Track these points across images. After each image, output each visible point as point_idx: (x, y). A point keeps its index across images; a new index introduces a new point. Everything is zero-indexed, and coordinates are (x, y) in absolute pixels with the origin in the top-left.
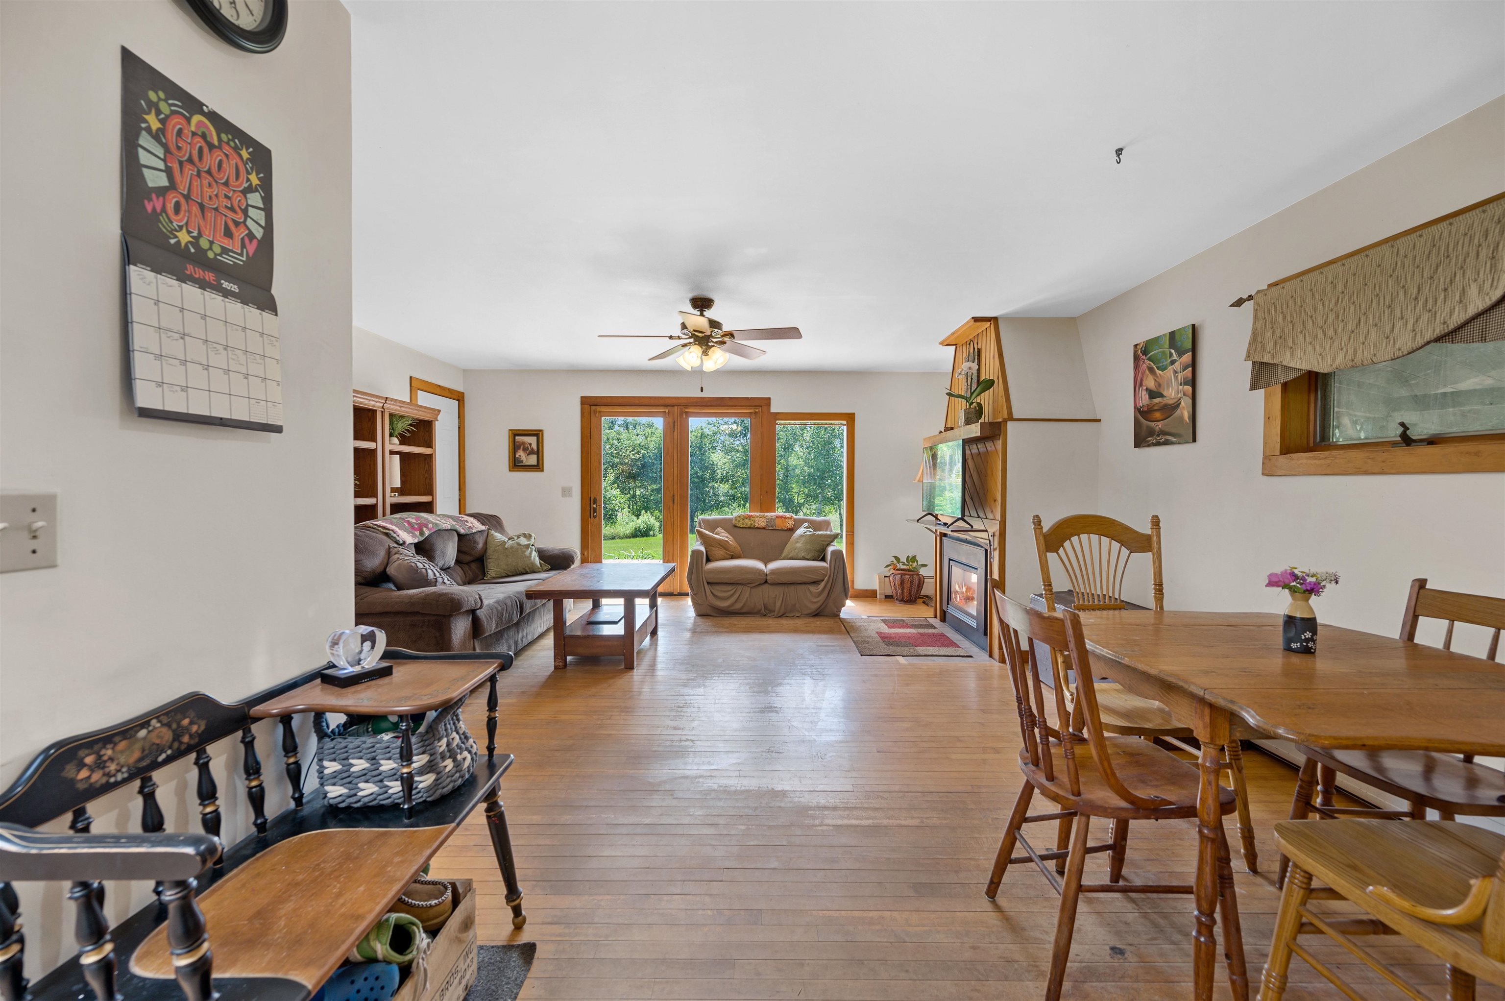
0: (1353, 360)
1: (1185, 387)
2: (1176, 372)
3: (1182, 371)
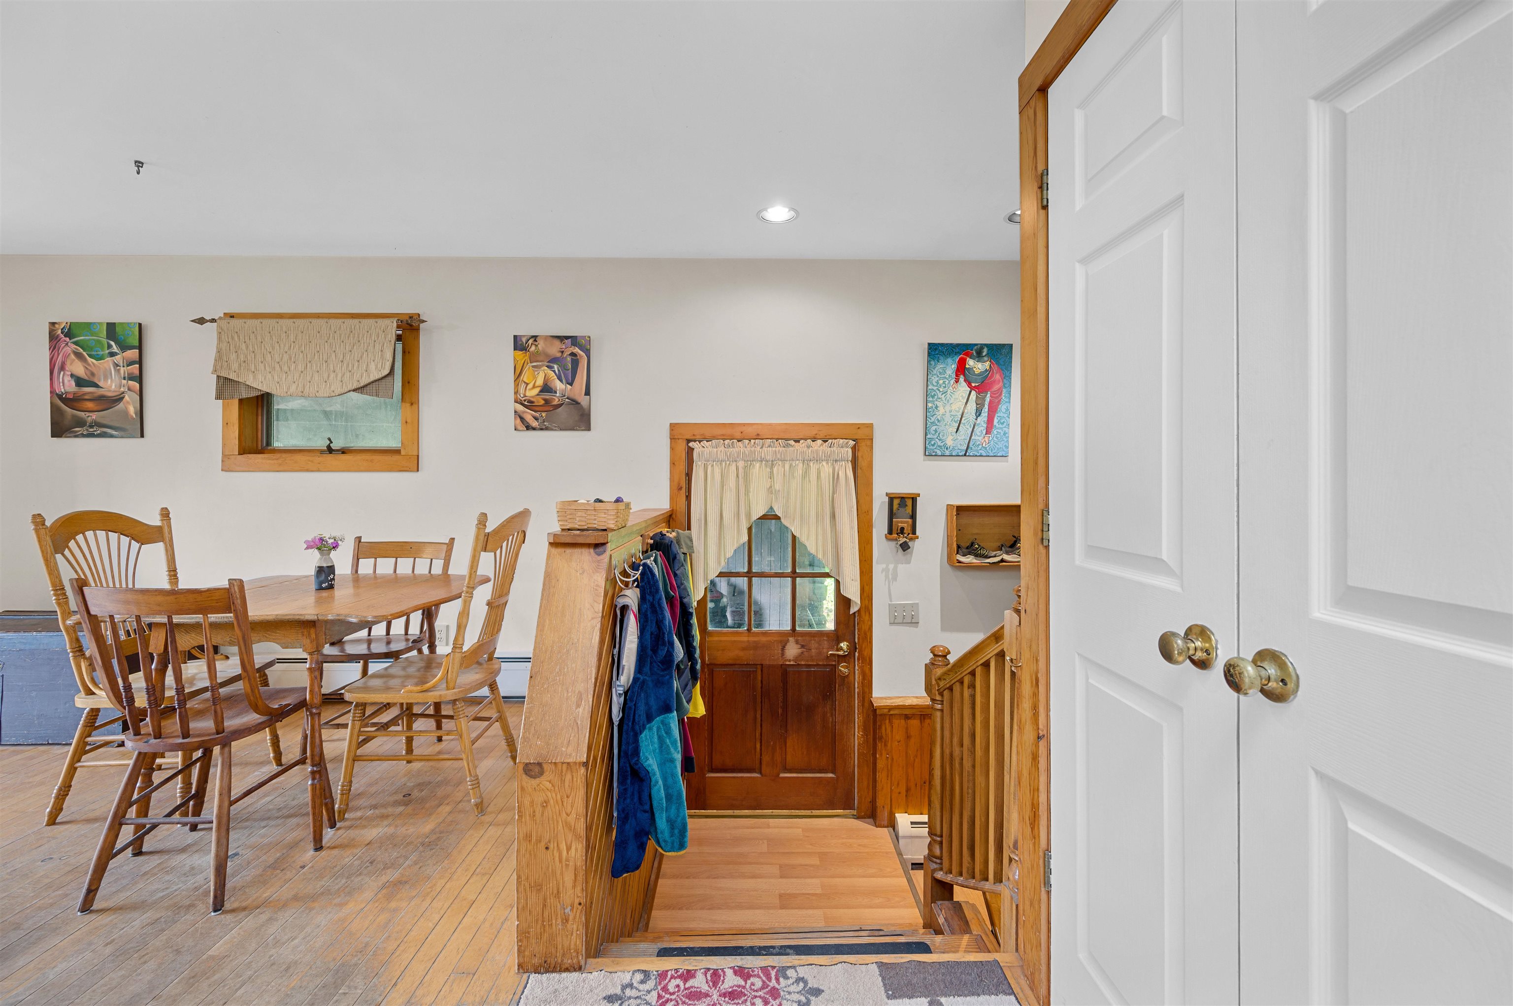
1: (130, 382)
2: (117, 365)
3: (125, 366)
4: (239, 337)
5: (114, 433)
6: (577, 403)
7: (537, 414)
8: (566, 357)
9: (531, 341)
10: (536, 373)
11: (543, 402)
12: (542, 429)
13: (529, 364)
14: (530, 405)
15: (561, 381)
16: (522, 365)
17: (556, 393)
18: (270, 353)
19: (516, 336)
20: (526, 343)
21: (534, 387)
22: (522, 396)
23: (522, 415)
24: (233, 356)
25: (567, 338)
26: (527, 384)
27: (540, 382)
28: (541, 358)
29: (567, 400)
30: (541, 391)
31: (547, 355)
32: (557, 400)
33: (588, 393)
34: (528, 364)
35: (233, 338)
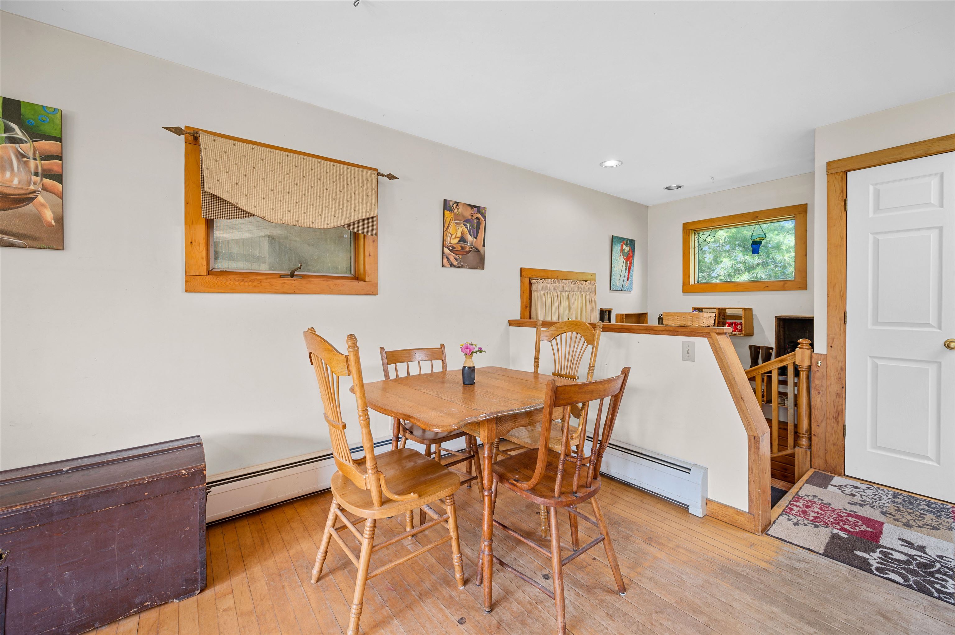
0: (297, 221)
1: (46, 181)
2: (24, 156)
3: (38, 158)
4: (228, 157)
5: (15, 241)
6: (479, 251)
7: (457, 257)
8: (474, 220)
9: (455, 205)
10: (457, 228)
11: (460, 248)
12: (459, 267)
13: (454, 221)
14: (453, 249)
15: (471, 235)
16: (449, 221)
17: (468, 243)
18: (263, 179)
19: (447, 200)
20: (452, 206)
21: (456, 237)
22: (448, 243)
23: (448, 256)
24: (224, 177)
25: (475, 207)
26: (452, 235)
27: (459, 235)
28: (460, 218)
29: (473, 248)
30: (459, 241)
31: (463, 216)
32: (468, 248)
33: (484, 245)
34: (452, 221)
35: (221, 156)
